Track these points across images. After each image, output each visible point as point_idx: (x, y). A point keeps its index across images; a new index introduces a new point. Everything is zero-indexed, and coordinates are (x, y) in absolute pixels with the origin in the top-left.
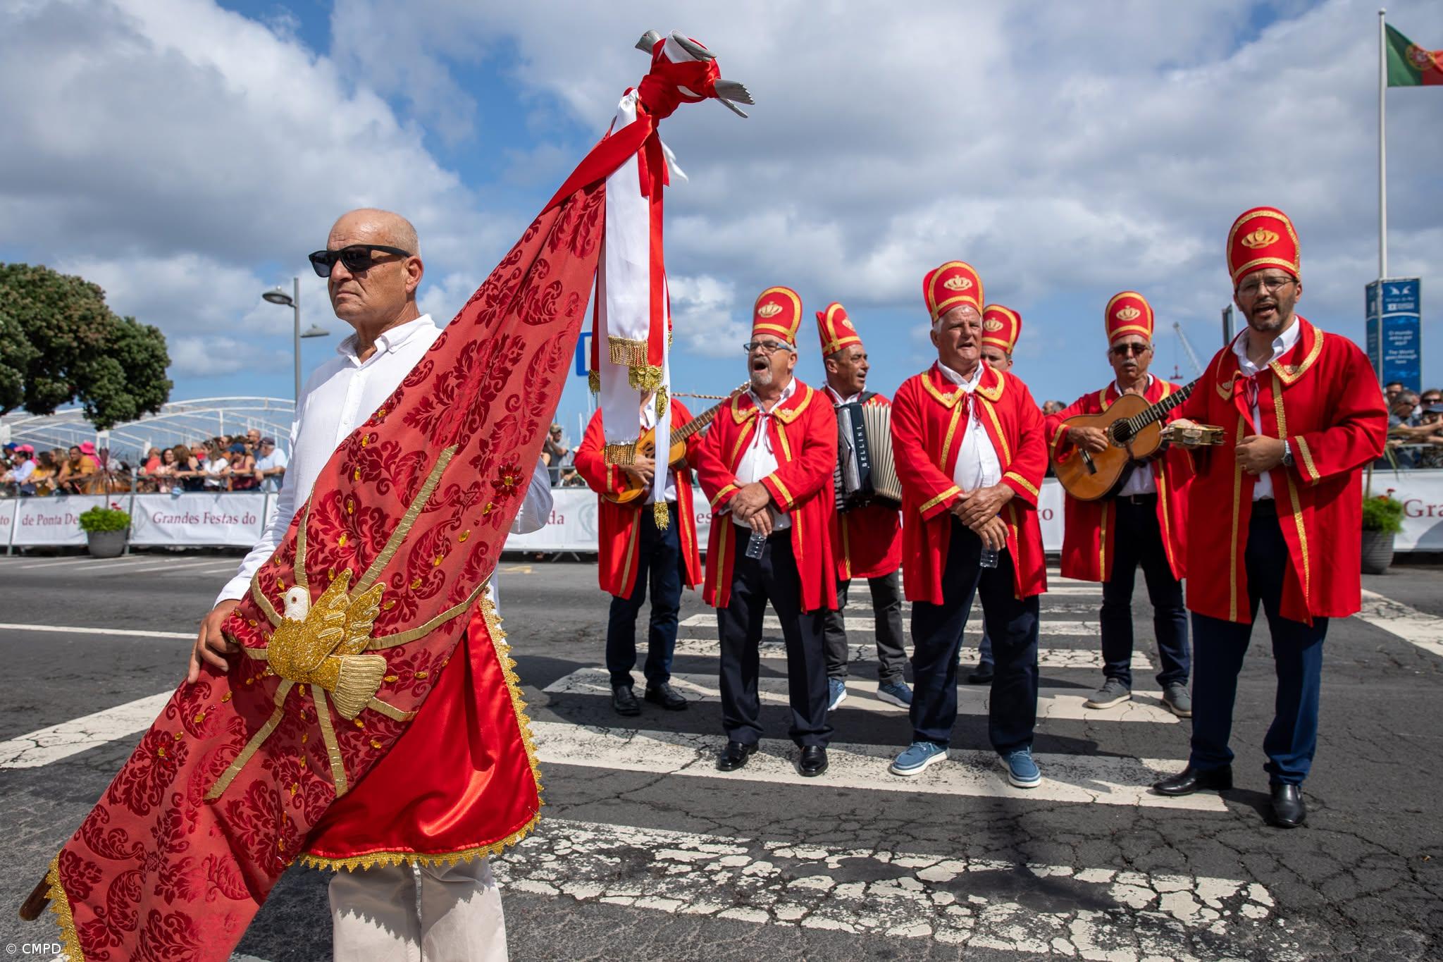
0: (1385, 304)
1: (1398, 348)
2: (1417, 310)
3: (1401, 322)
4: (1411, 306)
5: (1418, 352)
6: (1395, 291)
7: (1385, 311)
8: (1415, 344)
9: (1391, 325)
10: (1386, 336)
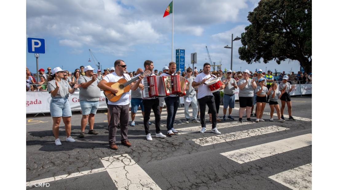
0: (180, 53)
1: (182, 62)
2: (184, 55)
3: (182, 57)
4: (183, 54)
5: (184, 63)
6: (182, 51)
7: (180, 55)
8: (184, 61)
9: (181, 57)
10: (180, 59)
